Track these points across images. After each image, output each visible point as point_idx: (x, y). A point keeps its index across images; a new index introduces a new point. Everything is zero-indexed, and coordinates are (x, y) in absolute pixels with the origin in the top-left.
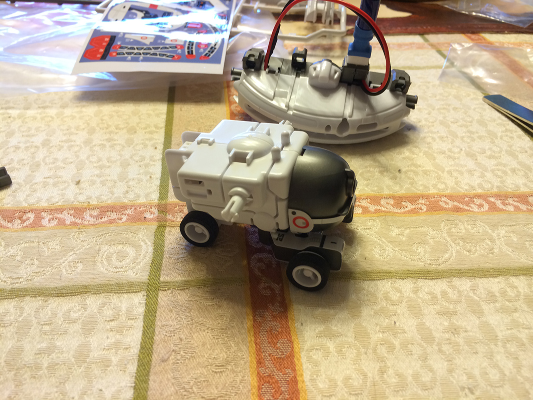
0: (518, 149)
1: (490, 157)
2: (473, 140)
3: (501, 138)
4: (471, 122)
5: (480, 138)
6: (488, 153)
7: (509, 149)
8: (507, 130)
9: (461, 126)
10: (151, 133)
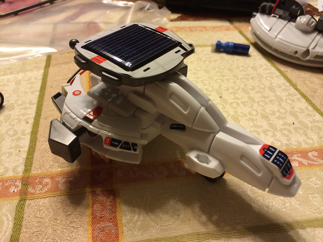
0: (298, 110)
1: (279, 118)
2: (266, 104)
3: (286, 101)
4: (264, 88)
5: (271, 101)
6: (277, 114)
7: (291, 110)
8: (290, 94)
9: (257, 92)
10: (25, 109)
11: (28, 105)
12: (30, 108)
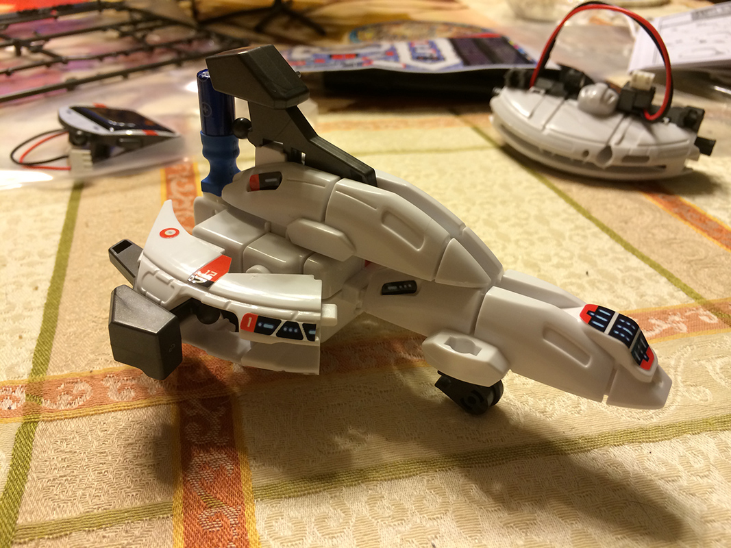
0: (596, 252)
1: (558, 266)
2: (532, 244)
3: (571, 238)
4: (526, 219)
5: (542, 239)
6: (555, 260)
7: (582, 253)
8: (577, 228)
9: (514, 226)
10: (31, 264)
11: (36, 258)
12: (42, 263)
